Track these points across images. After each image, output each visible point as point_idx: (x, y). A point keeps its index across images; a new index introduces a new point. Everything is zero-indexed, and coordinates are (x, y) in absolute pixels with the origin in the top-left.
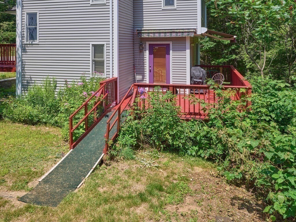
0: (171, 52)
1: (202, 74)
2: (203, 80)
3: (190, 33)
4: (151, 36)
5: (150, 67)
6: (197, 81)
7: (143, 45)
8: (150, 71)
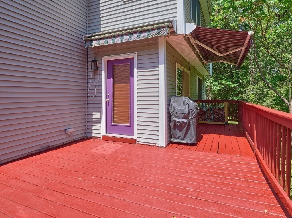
0: (135, 70)
1: (187, 109)
2: (191, 119)
3: (161, 30)
4: (102, 44)
5: (108, 97)
6: (178, 122)
7: (98, 63)
8: (108, 103)
